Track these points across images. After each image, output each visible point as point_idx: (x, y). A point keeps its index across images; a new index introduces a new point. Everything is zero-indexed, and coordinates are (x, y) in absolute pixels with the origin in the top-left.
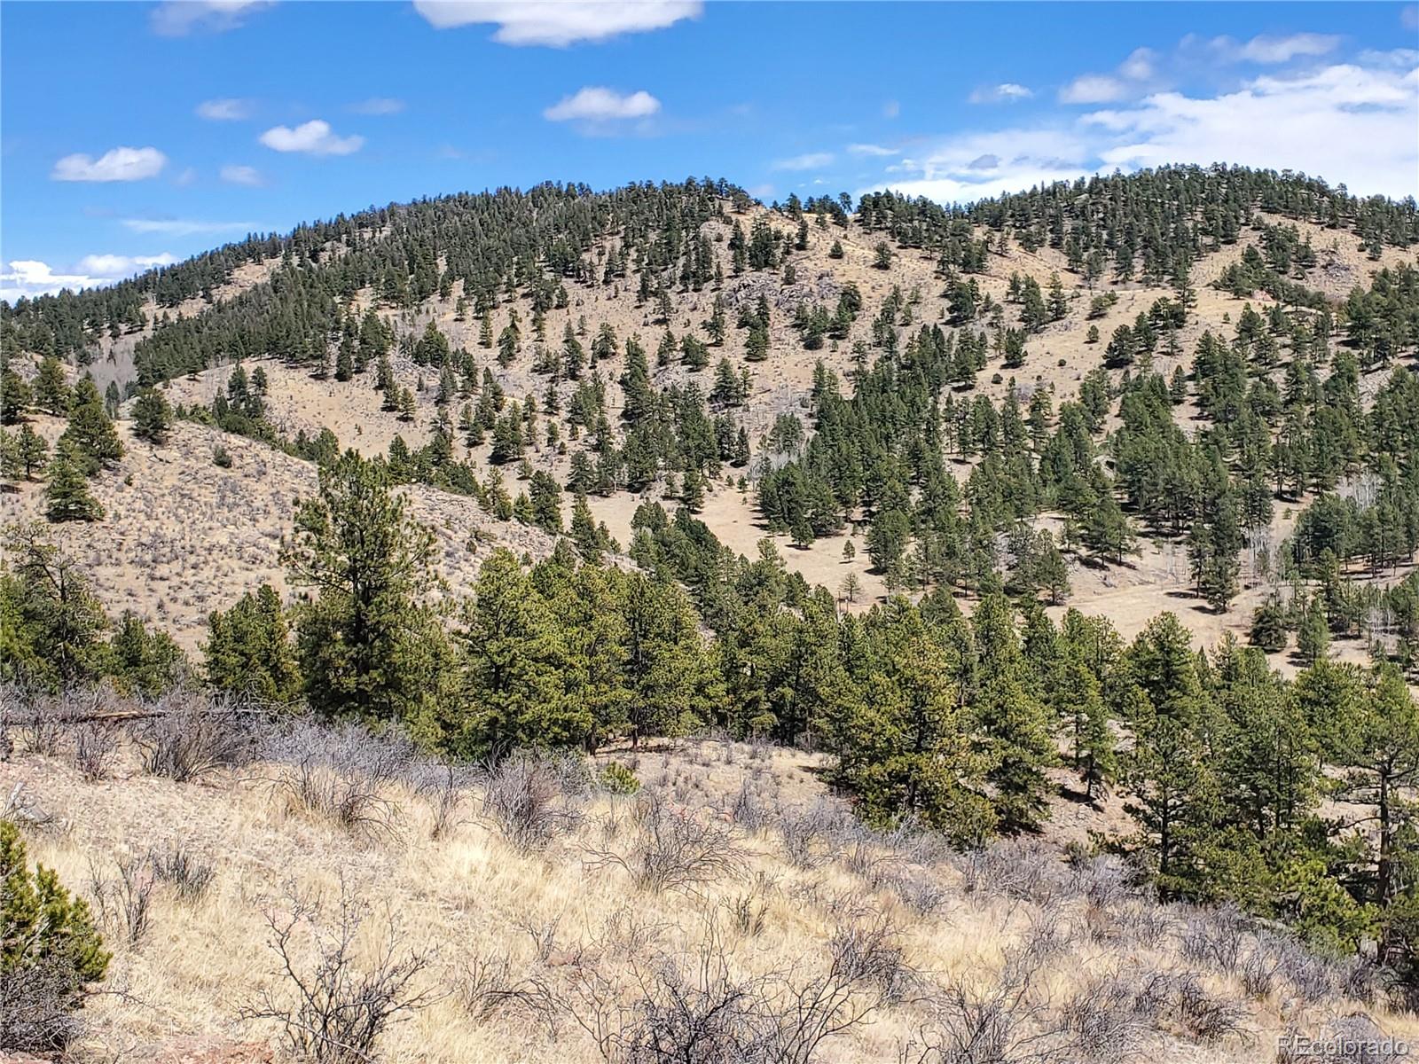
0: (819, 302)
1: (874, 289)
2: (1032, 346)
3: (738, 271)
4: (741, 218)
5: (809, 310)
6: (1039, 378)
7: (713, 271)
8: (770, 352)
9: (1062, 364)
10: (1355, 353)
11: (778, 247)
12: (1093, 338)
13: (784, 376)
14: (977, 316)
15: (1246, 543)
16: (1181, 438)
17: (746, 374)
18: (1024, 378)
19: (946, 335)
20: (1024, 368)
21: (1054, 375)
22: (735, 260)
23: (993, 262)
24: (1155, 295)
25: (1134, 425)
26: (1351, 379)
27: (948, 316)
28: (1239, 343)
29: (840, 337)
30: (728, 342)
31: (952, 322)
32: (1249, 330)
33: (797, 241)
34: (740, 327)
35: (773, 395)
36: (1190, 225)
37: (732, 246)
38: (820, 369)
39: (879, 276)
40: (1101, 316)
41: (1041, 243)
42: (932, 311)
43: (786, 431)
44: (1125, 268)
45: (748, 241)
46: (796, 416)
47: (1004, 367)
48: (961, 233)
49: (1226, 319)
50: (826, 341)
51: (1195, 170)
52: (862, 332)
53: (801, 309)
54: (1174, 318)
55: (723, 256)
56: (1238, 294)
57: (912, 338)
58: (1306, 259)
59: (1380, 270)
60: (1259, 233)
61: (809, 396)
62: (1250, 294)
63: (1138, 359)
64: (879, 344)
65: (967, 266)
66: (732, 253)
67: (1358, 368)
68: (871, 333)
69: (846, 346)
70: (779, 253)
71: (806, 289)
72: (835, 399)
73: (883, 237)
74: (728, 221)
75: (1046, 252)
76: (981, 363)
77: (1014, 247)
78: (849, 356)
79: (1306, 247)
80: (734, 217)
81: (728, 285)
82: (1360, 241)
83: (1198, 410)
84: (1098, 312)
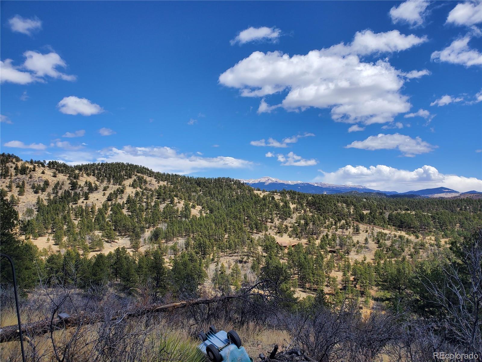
0: (38, 183)
1: (52, 181)
2: (91, 196)
3: (16, 175)
4: (18, 163)
5: (36, 185)
6: (92, 202)
7: (10, 174)
8: (25, 194)
9: (97, 200)
10: (159, 200)
11: (28, 170)
12: (104, 195)
13: (29, 199)
14: (78, 188)
16: (125, 216)
17: (18, 199)
18: (89, 202)
19: (71, 192)
20: (89, 200)
21: (96, 202)
22: (16, 172)
23: (81, 178)
24: (117, 187)
25: (115, 213)
26: (158, 205)
27: (71, 188)
28: (135, 197)
29: (44, 191)
30: (13, 191)
31: (72, 190)
32: (137, 195)
33: (33, 169)
34: (16, 187)
35: (26, 203)
36: (123, 174)
37: (15, 169)
38: (39, 198)
39: (53, 178)
40: (106, 190)
41: (90, 175)
42: (67, 186)
43: (29, 212)
44: (109, 181)
45: (20, 168)
46: (32, 208)
47: (84, 200)
48: (73, 171)
49: (132, 192)
50: (40, 191)
51: (123, 164)
52: (49, 190)
53: (34, 184)
54: (122, 192)
55: (12, 171)
56: (134, 188)
57: (62, 192)
58: (146, 182)
59: (160, 185)
60: (136, 177)
61: (36, 204)
62: (136, 188)
63: (114, 199)
64: (54, 193)
65: (75, 178)
66: (15, 171)
67: (159, 203)
68: (52, 191)
69: (46, 193)
70: (28, 172)
71: (35, 180)
72: (43, 205)
73: (54, 170)
74: (14, 163)
75: (91, 177)
76: (79, 199)
77: (85, 175)
78: (46, 195)
79: (146, 180)
80: (16, 163)
81: (13, 178)
82: (156, 180)
83: (128, 210)
84: (105, 189)
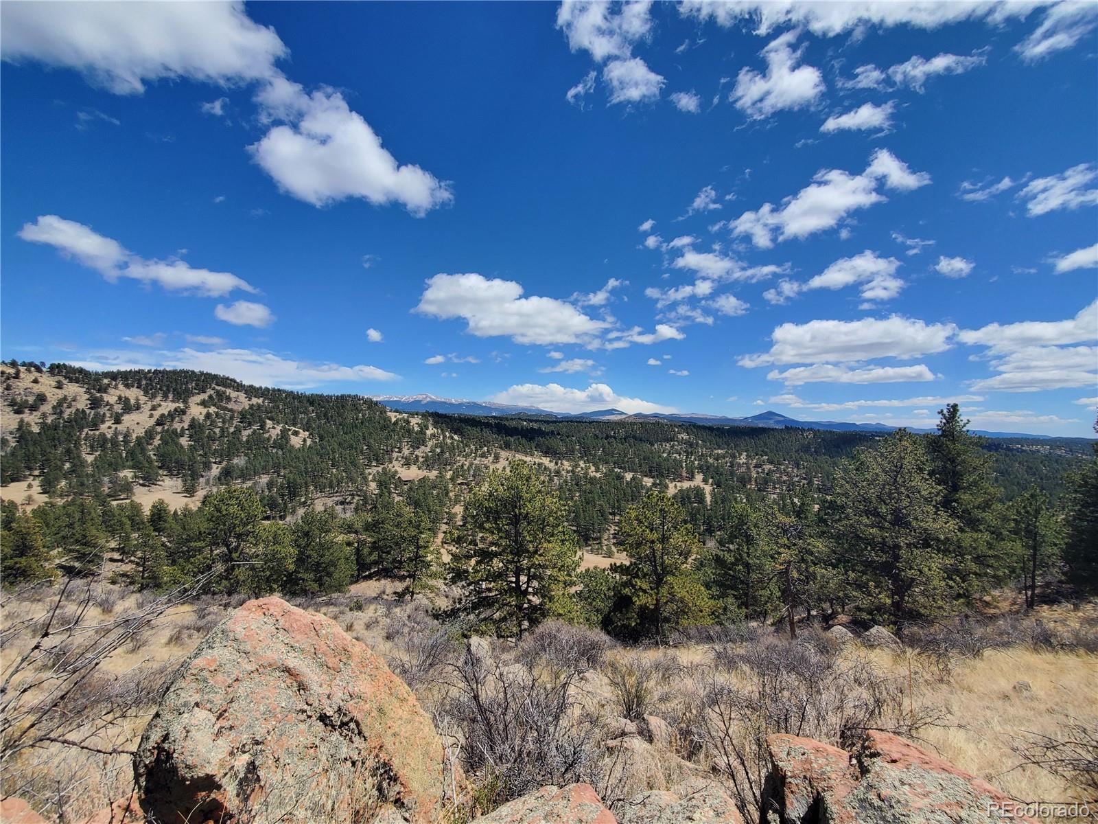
0: (24, 398)
1: (53, 396)
2: (126, 418)
5: (19, 400)
6: (128, 427)
9: (138, 424)
11: (3, 377)
12: (151, 416)
14: (102, 407)
15: (202, 476)
16: (182, 447)
18: (122, 427)
19: (88, 412)
20: (123, 424)
21: (134, 427)
24: (174, 406)
25: (167, 443)
27: (89, 406)
28: (205, 420)
29: (34, 410)
31: (91, 408)
32: (208, 417)
33: (14, 375)
38: (23, 421)
39: (57, 391)
40: (155, 410)
41: (133, 386)
42: (83, 403)
47: (113, 424)
49: (201, 413)
50: (27, 411)
52: (46, 409)
53: (14, 399)
54: (184, 412)
56: (205, 407)
57: (72, 412)
58: (228, 399)
59: (252, 403)
60: (214, 391)
61: (14, 431)
62: (209, 407)
63: (168, 423)
64: (54, 414)
65: (98, 391)
68: (50, 410)
69: (38, 414)
71: (17, 393)
75: (134, 389)
76: (103, 422)
77: (121, 386)
78: (38, 417)
79: (229, 396)
82: (246, 396)
83: (189, 439)
84: (154, 408)
